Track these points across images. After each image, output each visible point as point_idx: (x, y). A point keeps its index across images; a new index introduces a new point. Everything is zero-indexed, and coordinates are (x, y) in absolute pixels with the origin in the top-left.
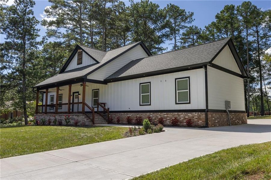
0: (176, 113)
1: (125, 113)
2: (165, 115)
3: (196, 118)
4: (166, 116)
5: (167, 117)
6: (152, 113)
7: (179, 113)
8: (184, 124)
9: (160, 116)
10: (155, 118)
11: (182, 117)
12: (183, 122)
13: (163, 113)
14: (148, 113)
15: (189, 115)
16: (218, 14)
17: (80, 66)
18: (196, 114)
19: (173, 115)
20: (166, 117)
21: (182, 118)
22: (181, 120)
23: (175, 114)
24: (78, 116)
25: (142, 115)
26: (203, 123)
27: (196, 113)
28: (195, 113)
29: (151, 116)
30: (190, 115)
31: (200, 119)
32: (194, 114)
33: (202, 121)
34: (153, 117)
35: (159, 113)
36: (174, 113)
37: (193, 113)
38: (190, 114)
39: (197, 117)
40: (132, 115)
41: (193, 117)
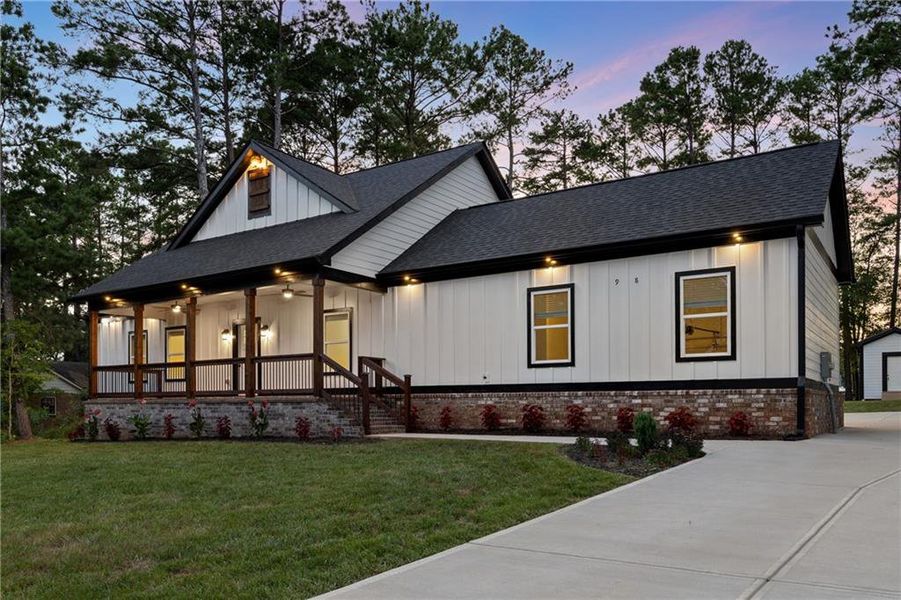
0: (679, 392)
1: (470, 395)
2: (635, 397)
3: (759, 409)
4: (639, 401)
5: (643, 405)
6: (580, 393)
7: (691, 392)
8: (711, 427)
9: (616, 402)
10: (594, 410)
11: (705, 405)
12: (708, 423)
13: (628, 392)
14: (566, 393)
15: (730, 397)
16: (648, 75)
17: (261, 223)
18: (758, 396)
19: (669, 398)
20: (637, 404)
21: (703, 409)
22: (697, 414)
23: (676, 394)
24: (299, 403)
25: (538, 398)
26: (787, 423)
27: (758, 393)
28: (754, 391)
29: (578, 402)
30: (737, 396)
31: (776, 412)
32: (751, 394)
33: (781, 419)
34: (587, 406)
35: (612, 393)
36: (672, 392)
37: (748, 391)
38: (735, 393)
39: (762, 405)
40: (497, 399)
41: (749, 406)
